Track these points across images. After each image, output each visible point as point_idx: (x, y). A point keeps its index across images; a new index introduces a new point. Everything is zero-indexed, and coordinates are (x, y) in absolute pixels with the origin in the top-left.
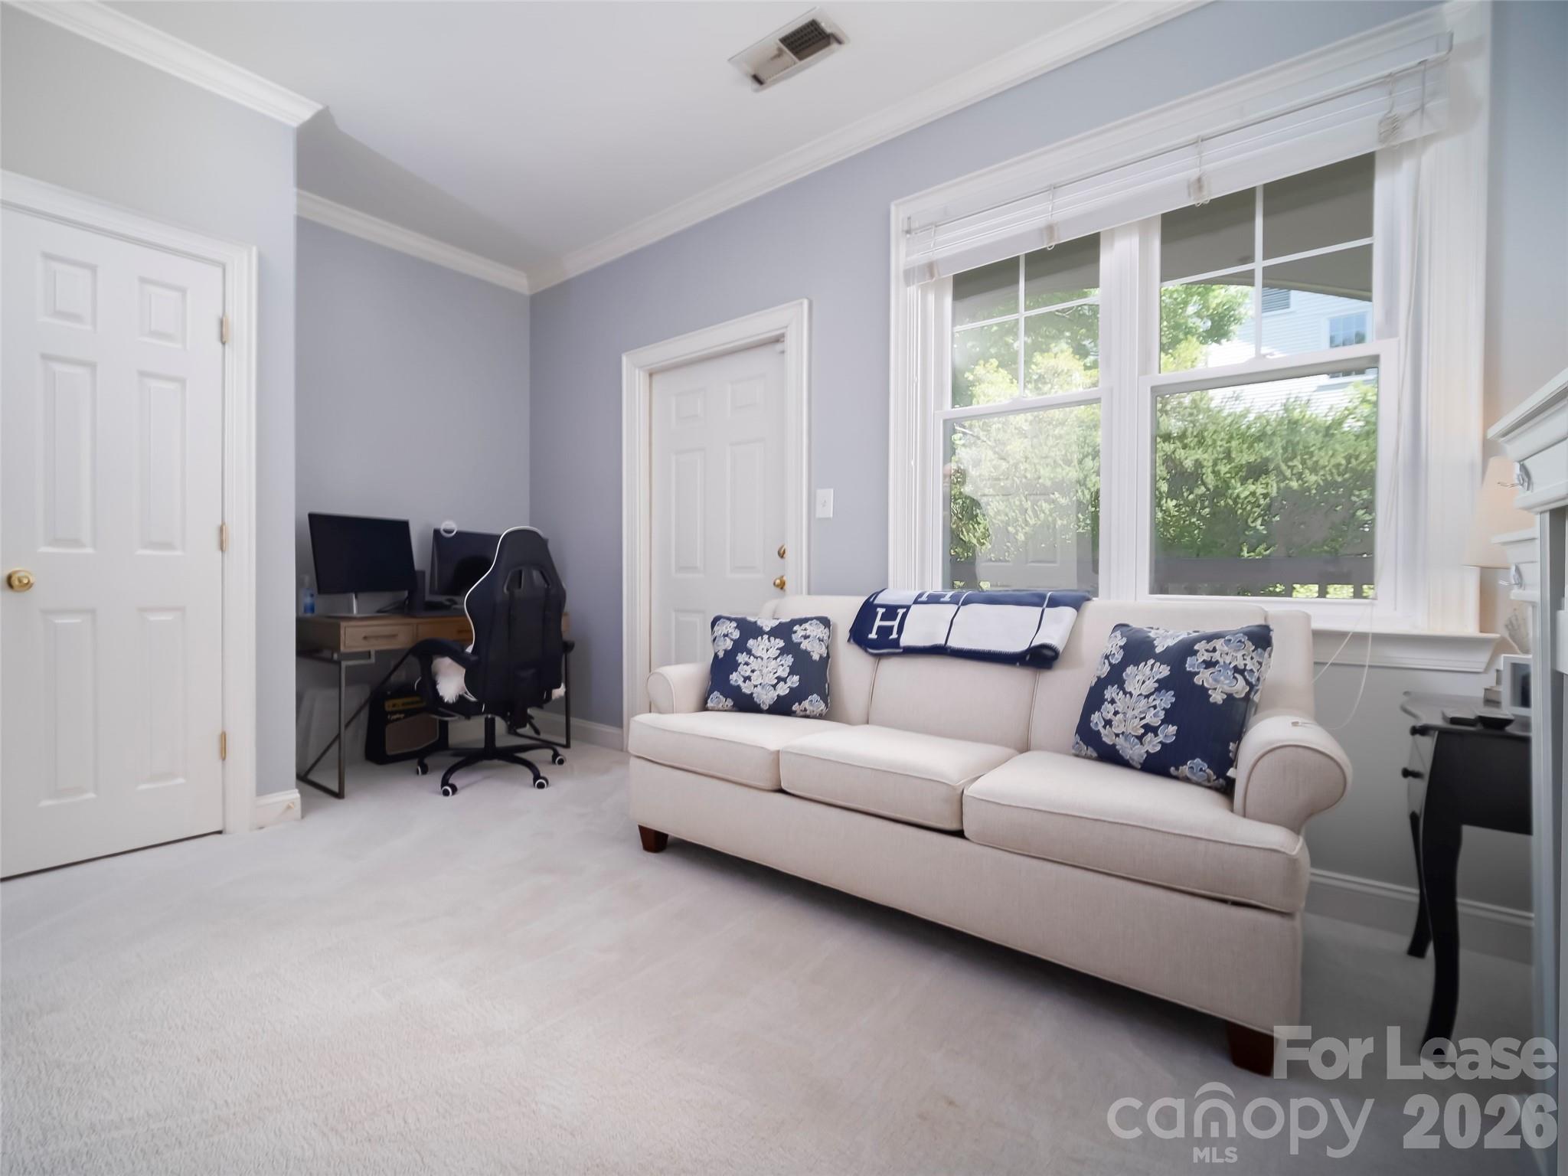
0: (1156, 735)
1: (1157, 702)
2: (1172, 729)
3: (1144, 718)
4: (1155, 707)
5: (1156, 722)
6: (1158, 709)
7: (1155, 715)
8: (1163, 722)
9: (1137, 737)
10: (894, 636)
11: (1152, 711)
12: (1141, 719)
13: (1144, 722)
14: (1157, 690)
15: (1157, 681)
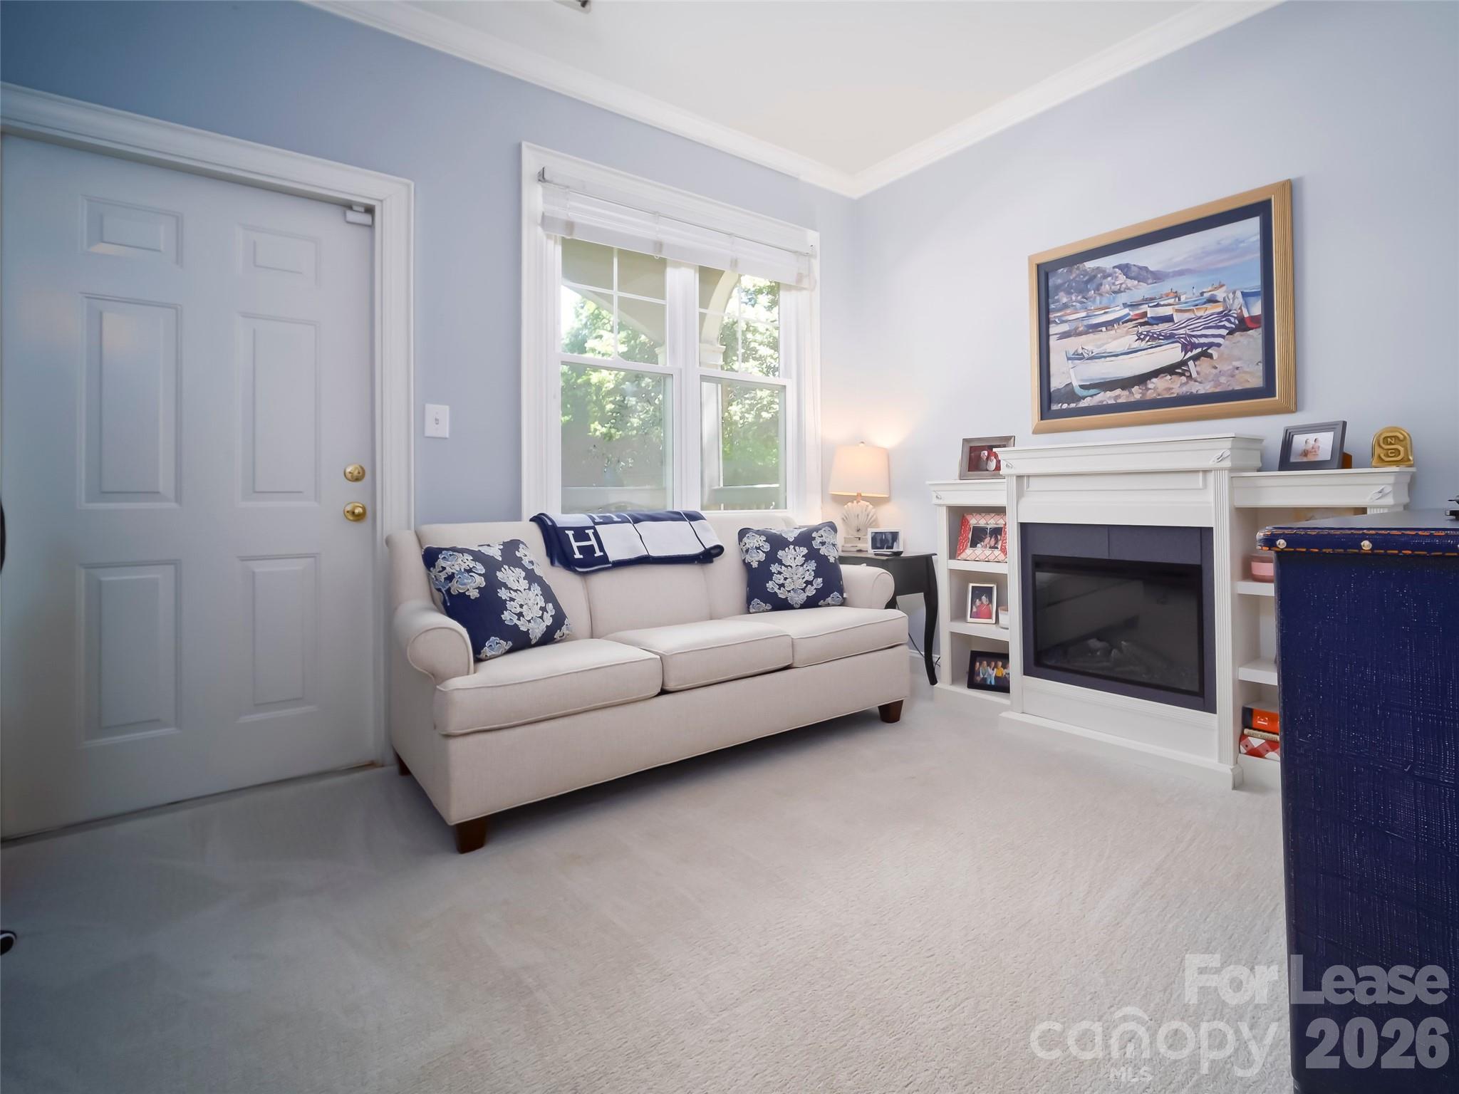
0: (812, 585)
1: (808, 568)
2: (820, 580)
3: (804, 578)
4: (808, 570)
5: (811, 578)
6: (810, 571)
7: (810, 575)
8: (815, 577)
9: (802, 589)
10: (598, 553)
11: (808, 573)
12: (803, 578)
13: (804, 580)
14: (805, 561)
15: (803, 556)
